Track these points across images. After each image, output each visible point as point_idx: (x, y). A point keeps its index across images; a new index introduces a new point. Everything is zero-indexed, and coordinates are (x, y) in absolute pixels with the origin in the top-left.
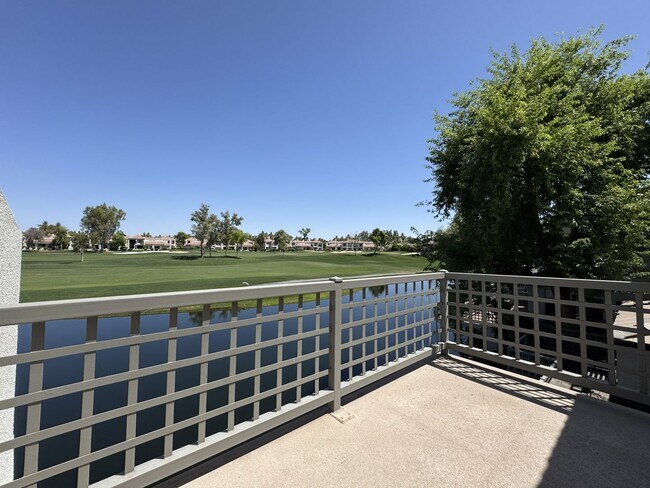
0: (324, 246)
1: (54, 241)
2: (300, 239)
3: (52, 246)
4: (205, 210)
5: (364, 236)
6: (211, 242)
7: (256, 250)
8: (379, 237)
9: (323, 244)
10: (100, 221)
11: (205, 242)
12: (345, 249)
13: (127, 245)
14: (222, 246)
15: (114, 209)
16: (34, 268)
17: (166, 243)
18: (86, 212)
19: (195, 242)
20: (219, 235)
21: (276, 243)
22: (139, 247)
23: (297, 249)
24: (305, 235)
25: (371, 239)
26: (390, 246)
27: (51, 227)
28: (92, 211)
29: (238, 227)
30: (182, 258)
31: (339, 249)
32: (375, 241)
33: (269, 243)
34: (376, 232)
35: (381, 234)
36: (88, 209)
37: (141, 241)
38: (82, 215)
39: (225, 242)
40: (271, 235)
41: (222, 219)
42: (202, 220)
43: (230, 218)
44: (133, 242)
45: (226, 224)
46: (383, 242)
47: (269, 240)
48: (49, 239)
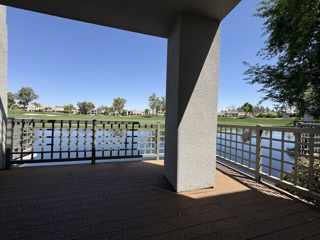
1: (105, 112)
3: (105, 114)
4: (154, 95)
5: (239, 110)
6: (157, 110)
8: (248, 108)
10: (118, 103)
13: (127, 114)
15: (123, 99)
17: (141, 113)
20: (160, 107)
22: (131, 114)
26: (258, 115)
27: (104, 107)
30: (145, 117)
31: (223, 116)
32: (245, 110)
34: (246, 105)
36: (115, 99)
37: (132, 112)
38: (113, 102)
39: (163, 110)
42: (153, 100)
44: (129, 112)
45: (163, 102)
46: (251, 111)
48: (103, 111)
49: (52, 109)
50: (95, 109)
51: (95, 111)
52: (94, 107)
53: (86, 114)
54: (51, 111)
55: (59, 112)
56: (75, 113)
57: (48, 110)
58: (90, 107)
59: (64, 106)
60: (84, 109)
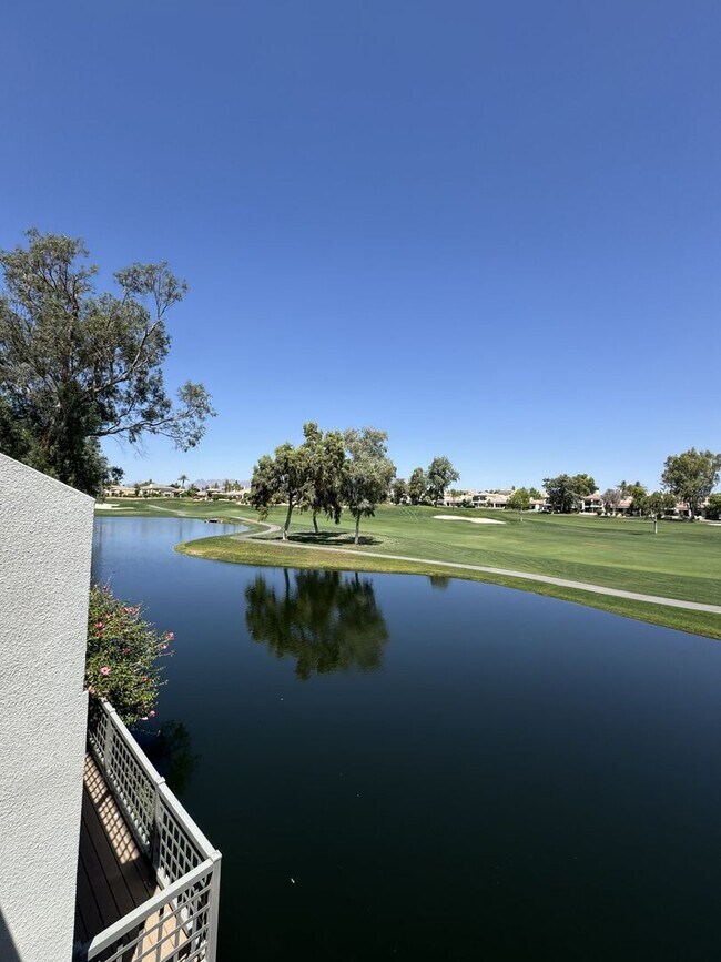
1: (632, 505)
3: (630, 511)
10: (687, 475)
16: (607, 538)
18: (667, 464)
27: (630, 487)
28: (675, 462)
36: (669, 459)
38: (663, 469)
48: (627, 502)
49: (488, 499)
50: (598, 494)
51: (596, 502)
52: (593, 489)
53: (569, 511)
54: (484, 505)
55: (502, 505)
56: (537, 507)
57: (480, 501)
58: (578, 490)
59: (514, 489)
60: (564, 496)
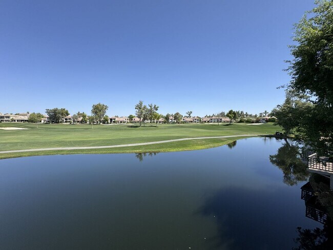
0: (200, 120)
1: (82, 120)
2: (187, 117)
3: (81, 122)
4: (141, 104)
5: (222, 114)
6: (144, 119)
7: (165, 123)
8: (233, 115)
9: (199, 120)
10: (98, 110)
11: (142, 118)
12: (211, 122)
13: (109, 121)
14: (149, 121)
15: (104, 105)
16: (75, 131)
17: (125, 120)
18: (93, 107)
19: (137, 119)
20: (148, 116)
21: (175, 119)
22: (114, 122)
23: (185, 122)
24: (189, 115)
25: (228, 116)
26: (239, 120)
27: (81, 114)
29: (156, 111)
30: (131, 127)
31: (208, 122)
32: (230, 117)
33: (171, 119)
34: (231, 112)
35: (234, 113)
36: (94, 105)
37: (114, 119)
38: (92, 108)
39: (151, 119)
40: (172, 115)
41: (149, 108)
42: (140, 108)
43: (153, 107)
44: (111, 120)
45: (151, 110)
46: (235, 117)
47: (171, 118)
48: (80, 119)
49: (11, 118)
50: (70, 116)
51: (70, 119)
52: (68, 114)
53: (58, 123)
54: (9, 121)
55: (22, 121)
56: (43, 121)
57: (5, 119)
58: (62, 114)
59: (28, 113)
60: (55, 117)
